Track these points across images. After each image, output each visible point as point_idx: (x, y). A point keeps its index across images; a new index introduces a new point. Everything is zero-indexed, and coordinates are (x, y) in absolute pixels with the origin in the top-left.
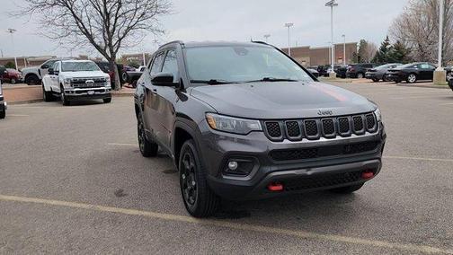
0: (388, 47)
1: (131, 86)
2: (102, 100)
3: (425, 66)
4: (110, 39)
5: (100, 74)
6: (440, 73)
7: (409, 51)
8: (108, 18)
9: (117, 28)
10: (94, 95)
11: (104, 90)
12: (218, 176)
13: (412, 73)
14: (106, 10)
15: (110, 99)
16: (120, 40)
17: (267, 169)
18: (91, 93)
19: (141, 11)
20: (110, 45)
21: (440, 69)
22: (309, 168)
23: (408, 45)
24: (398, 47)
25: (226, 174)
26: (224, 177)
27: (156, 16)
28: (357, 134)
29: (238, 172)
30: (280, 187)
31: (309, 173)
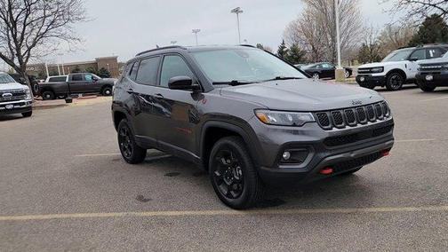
0: (285, 50)
1: (41, 98)
2: (20, 115)
3: (326, 66)
4: (18, 49)
5: (17, 86)
6: (341, 72)
7: (304, 53)
8: (15, 26)
9: (25, 37)
10: (13, 109)
11: (24, 103)
12: (275, 165)
13: (315, 72)
14: (12, 17)
15: (31, 112)
16: (29, 49)
17: (323, 155)
18: (9, 107)
19: (51, 18)
20: (18, 55)
21: (339, 67)
22: (352, 151)
23: (301, 47)
24: (294, 50)
25: (282, 163)
26: (281, 167)
27: (69, 24)
28: (381, 119)
29: (291, 161)
30: (330, 170)
31: (352, 155)
